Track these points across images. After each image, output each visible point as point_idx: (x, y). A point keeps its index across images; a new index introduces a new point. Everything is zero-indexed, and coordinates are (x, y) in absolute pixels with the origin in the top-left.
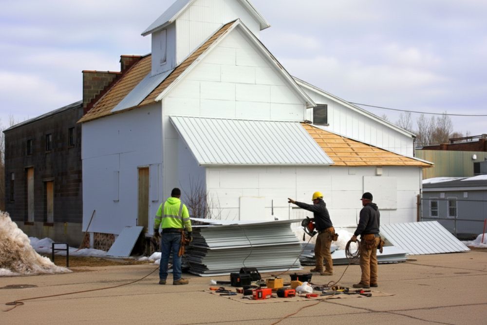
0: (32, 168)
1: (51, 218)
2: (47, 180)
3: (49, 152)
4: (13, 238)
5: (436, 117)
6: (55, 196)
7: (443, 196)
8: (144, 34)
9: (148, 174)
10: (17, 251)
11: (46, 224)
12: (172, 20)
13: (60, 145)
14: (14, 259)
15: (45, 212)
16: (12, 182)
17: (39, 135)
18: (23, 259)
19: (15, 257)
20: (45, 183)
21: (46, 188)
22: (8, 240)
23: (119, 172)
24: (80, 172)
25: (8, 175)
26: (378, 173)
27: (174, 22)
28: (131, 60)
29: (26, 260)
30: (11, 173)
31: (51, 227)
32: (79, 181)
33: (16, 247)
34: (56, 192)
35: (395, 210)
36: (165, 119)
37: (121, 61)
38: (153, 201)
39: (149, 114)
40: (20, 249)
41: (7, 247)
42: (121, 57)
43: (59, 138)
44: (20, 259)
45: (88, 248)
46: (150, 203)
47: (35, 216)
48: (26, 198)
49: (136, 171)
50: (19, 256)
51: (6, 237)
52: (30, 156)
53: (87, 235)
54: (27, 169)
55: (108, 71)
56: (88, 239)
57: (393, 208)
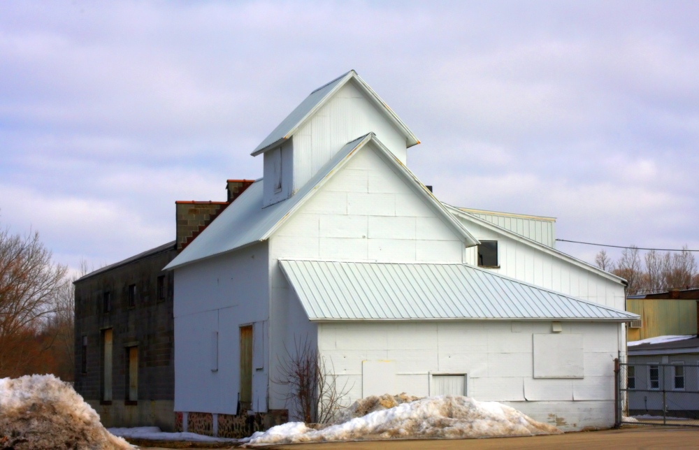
0: (110, 329)
1: (133, 395)
2: (131, 344)
3: (133, 307)
4: (78, 413)
5: (672, 254)
6: (140, 366)
7: (665, 360)
8: (254, 154)
9: (252, 335)
10: (83, 430)
11: (129, 402)
12: (287, 136)
13: (146, 298)
14: (77, 439)
15: (127, 387)
16: (85, 347)
17: (119, 287)
18: (89, 438)
19: (79, 436)
20: (128, 349)
21: (128, 356)
22: (71, 415)
23: (218, 333)
24: (170, 333)
25: (79, 340)
26: (555, 330)
27: (291, 138)
28: (241, 185)
29: (93, 440)
30: (83, 337)
31: (135, 407)
32: (171, 345)
33: (81, 425)
34: (141, 360)
35: (582, 379)
36: (272, 263)
37: (227, 187)
38: (257, 369)
39: (253, 257)
40: (86, 427)
41: (69, 424)
42: (228, 181)
43: (145, 290)
44: (86, 439)
45: (180, 432)
46: (254, 372)
47: (114, 393)
48: (102, 369)
49: (237, 330)
50: (84, 435)
51: (69, 412)
52: (108, 313)
53: (179, 416)
54: (104, 332)
55: (210, 201)
56: (181, 421)
57: (578, 375)
